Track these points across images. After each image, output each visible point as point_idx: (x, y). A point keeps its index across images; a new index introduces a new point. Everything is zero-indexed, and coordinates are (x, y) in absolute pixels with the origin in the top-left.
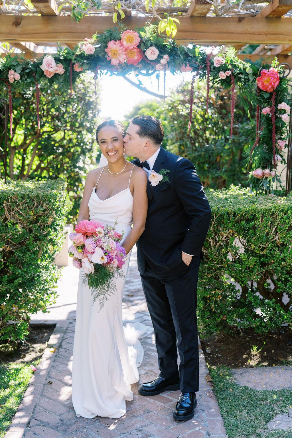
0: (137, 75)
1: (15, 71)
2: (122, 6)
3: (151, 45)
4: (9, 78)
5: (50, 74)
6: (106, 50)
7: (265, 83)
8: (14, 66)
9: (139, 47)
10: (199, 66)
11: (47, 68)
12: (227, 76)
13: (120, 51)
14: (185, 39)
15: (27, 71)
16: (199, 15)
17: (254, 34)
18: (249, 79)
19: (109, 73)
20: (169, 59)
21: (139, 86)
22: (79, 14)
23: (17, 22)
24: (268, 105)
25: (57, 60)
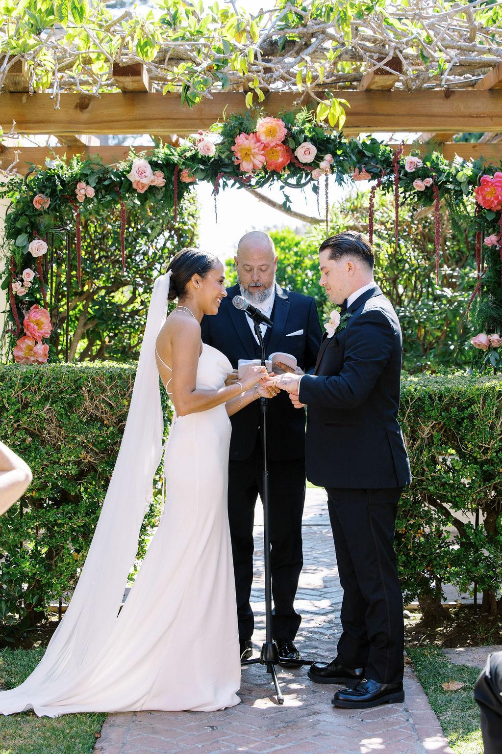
0: (282, 187)
1: (88, 184)
2: (260, 83)
3: (305, 141)
4: (76, 195)
5: (143, 187)
6: (233, 148)
7: (488, 197)
8: (86, 175)
9: (284, 142)
10: (381, 171)
11: (138, 179)
12: (426, 187)
13: (256, 151)
14: (357, 127)
15: (106, 183)
16: (380, 88)
17: (471, 116)
18: (461, 190)
19: (237, 185)
20: (333, 161)
22: (195, 96)
23: (84, 103)
24: (494, 231)
25: (154, 165)
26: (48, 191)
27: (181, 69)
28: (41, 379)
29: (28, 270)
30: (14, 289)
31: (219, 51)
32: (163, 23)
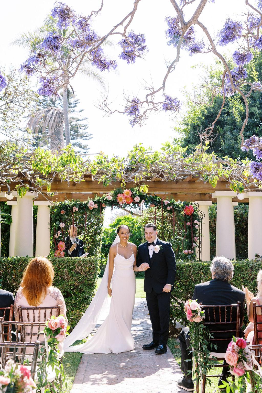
0: (130, 209)
1: (76, 207)
2: (125, 181)
3: (137, 196)
4: (73, 210)
5: (92, 208)
6: (117, 198)
7: (188, 212)
8: (76, 205)
9: (131, 196)
10: (158, 204)
11: (90, 206)
12: (170, 209)
13: (123, 198)
14: (152, 191)
15: (81, 207)
16: (158, 181)
17: (182, 189)
18: (180, 210)
19: (118, 208)
20: (145, 201)
21: (132, 213)
22: (107, 184)
23: (74, 184)
24: (189, 221)
25: (95, 202)
26: (65, 209)
27: (103, 177)
28: (64, 262)
29: (59, 231)
30: (55, 236)
31: (113, 172)
32: (98, 163)
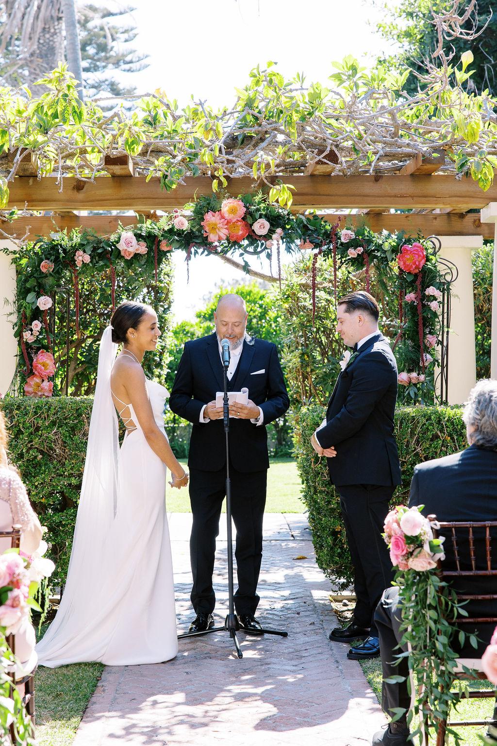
0: (242, 255)
1: (84, 252)
2: (224, 173)
3: (260, 217)
4: (75, 261)
5: (129, 255)
6: (202, 223)
7: (408, 263)
8: (83, 245)
9: (244, 219)
10: (321, 242)
11: (126, 248)
12: (358, 254)
13: (221, 225)
14: (303, 205)
15: (100, 251)
16: (322, 174)
17: (395, 196)
18: (386, 257)
19: (206, 253)
20: (283, 233)
21: (246, 268)
22: (172, 183)
23: (79, 186)
24: (413, 290)
25: (138, 236)
26: (53, 258)
27: (160, 162)
28: (49, 408)
29: (36, 322)
30: (25, 337)
31: (191, 147)
32: (146, 123)
